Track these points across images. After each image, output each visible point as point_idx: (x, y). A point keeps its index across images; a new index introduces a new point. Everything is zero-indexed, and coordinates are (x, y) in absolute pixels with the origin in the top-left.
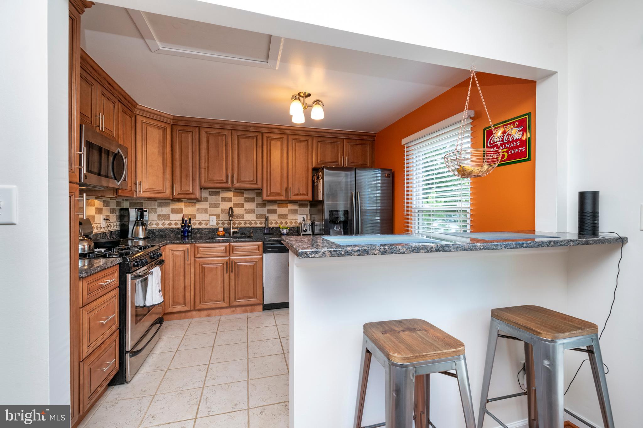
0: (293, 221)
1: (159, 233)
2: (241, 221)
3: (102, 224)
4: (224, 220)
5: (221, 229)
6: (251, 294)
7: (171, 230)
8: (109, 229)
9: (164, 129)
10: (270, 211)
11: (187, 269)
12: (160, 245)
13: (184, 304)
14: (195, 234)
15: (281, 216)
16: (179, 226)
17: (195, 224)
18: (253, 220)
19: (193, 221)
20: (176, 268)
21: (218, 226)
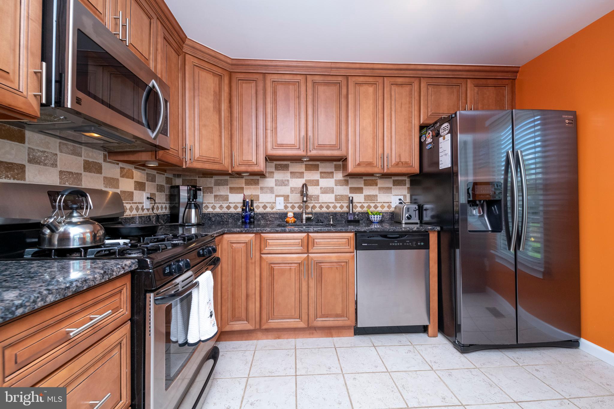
0: (385, 204)
1: (216, 218)
2: (315, 204)
3: (144, 205)
4: (294, 203)
5: (290, 215)
6: (339, 311)
7: (230, 215)
8: (155, 211)
9: (220, 76)
10: (354, 190)
11: (251, 270)
12: (214, 234)
13: (247, 320)
14: (259, 220)
15: (369, 198)
16: (239, 210)
17: (258, 207)
18: (331, 203)
19: (256, 203)
20: (236, 268)
21: (287, 210)
